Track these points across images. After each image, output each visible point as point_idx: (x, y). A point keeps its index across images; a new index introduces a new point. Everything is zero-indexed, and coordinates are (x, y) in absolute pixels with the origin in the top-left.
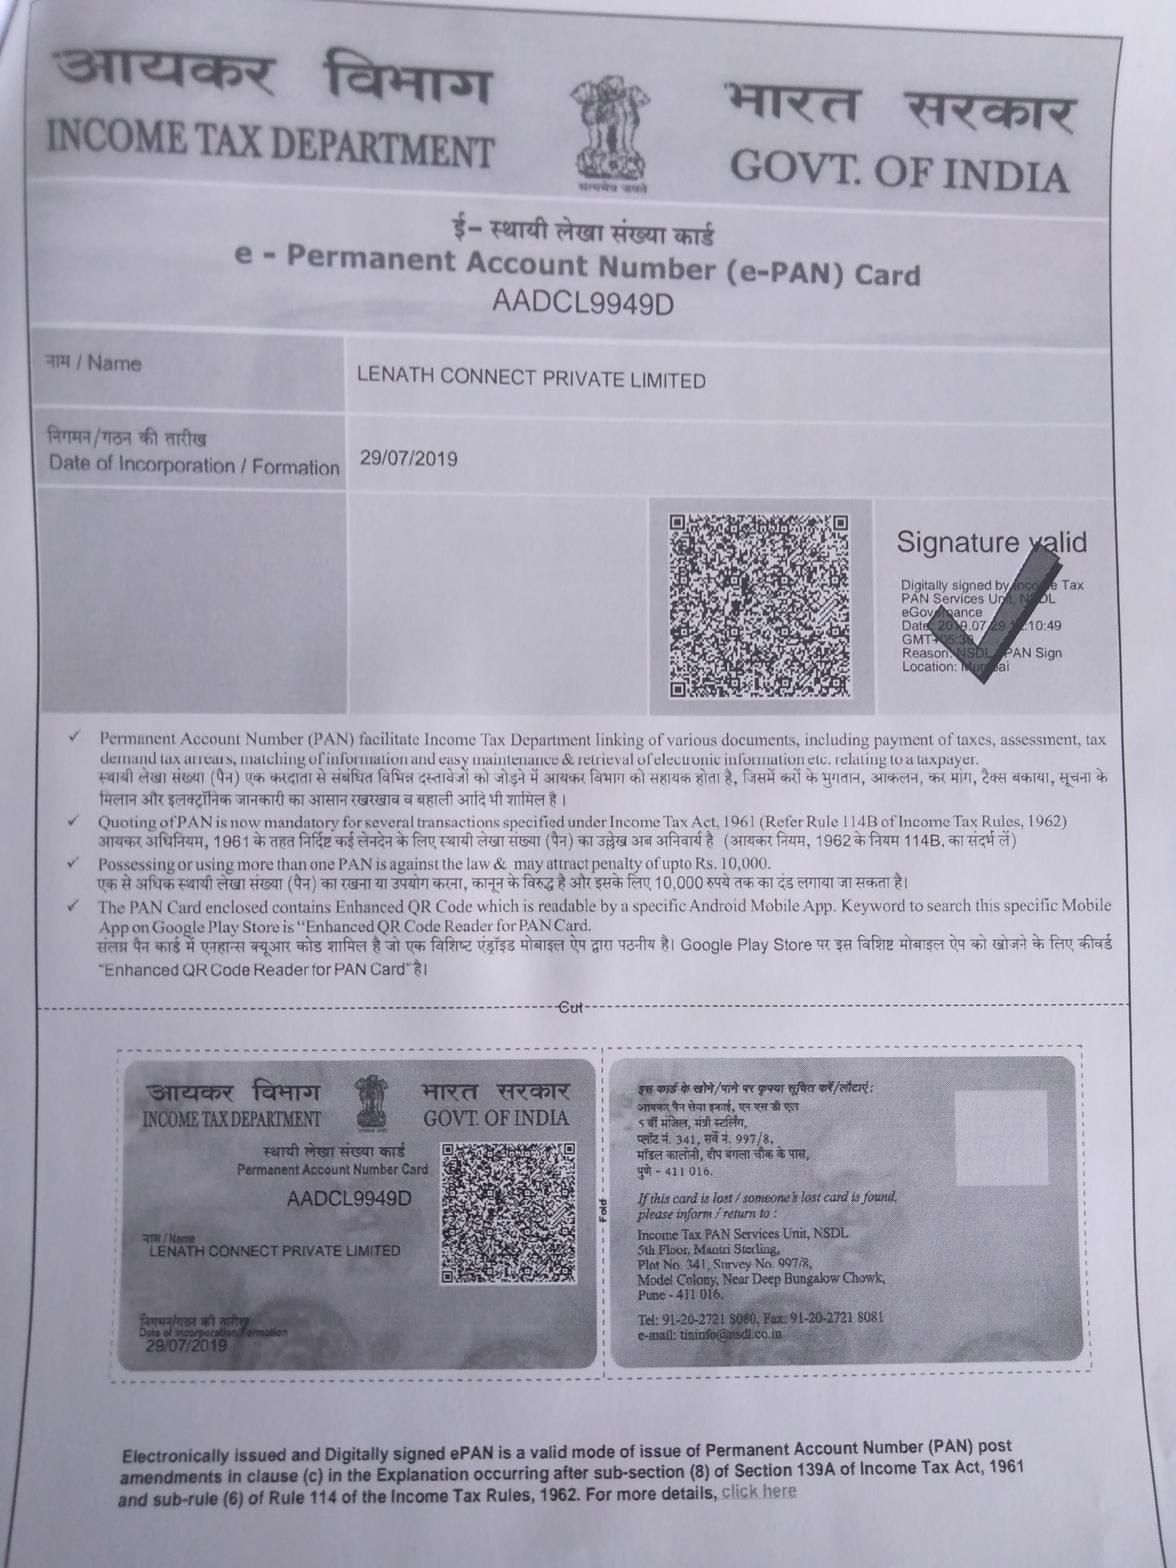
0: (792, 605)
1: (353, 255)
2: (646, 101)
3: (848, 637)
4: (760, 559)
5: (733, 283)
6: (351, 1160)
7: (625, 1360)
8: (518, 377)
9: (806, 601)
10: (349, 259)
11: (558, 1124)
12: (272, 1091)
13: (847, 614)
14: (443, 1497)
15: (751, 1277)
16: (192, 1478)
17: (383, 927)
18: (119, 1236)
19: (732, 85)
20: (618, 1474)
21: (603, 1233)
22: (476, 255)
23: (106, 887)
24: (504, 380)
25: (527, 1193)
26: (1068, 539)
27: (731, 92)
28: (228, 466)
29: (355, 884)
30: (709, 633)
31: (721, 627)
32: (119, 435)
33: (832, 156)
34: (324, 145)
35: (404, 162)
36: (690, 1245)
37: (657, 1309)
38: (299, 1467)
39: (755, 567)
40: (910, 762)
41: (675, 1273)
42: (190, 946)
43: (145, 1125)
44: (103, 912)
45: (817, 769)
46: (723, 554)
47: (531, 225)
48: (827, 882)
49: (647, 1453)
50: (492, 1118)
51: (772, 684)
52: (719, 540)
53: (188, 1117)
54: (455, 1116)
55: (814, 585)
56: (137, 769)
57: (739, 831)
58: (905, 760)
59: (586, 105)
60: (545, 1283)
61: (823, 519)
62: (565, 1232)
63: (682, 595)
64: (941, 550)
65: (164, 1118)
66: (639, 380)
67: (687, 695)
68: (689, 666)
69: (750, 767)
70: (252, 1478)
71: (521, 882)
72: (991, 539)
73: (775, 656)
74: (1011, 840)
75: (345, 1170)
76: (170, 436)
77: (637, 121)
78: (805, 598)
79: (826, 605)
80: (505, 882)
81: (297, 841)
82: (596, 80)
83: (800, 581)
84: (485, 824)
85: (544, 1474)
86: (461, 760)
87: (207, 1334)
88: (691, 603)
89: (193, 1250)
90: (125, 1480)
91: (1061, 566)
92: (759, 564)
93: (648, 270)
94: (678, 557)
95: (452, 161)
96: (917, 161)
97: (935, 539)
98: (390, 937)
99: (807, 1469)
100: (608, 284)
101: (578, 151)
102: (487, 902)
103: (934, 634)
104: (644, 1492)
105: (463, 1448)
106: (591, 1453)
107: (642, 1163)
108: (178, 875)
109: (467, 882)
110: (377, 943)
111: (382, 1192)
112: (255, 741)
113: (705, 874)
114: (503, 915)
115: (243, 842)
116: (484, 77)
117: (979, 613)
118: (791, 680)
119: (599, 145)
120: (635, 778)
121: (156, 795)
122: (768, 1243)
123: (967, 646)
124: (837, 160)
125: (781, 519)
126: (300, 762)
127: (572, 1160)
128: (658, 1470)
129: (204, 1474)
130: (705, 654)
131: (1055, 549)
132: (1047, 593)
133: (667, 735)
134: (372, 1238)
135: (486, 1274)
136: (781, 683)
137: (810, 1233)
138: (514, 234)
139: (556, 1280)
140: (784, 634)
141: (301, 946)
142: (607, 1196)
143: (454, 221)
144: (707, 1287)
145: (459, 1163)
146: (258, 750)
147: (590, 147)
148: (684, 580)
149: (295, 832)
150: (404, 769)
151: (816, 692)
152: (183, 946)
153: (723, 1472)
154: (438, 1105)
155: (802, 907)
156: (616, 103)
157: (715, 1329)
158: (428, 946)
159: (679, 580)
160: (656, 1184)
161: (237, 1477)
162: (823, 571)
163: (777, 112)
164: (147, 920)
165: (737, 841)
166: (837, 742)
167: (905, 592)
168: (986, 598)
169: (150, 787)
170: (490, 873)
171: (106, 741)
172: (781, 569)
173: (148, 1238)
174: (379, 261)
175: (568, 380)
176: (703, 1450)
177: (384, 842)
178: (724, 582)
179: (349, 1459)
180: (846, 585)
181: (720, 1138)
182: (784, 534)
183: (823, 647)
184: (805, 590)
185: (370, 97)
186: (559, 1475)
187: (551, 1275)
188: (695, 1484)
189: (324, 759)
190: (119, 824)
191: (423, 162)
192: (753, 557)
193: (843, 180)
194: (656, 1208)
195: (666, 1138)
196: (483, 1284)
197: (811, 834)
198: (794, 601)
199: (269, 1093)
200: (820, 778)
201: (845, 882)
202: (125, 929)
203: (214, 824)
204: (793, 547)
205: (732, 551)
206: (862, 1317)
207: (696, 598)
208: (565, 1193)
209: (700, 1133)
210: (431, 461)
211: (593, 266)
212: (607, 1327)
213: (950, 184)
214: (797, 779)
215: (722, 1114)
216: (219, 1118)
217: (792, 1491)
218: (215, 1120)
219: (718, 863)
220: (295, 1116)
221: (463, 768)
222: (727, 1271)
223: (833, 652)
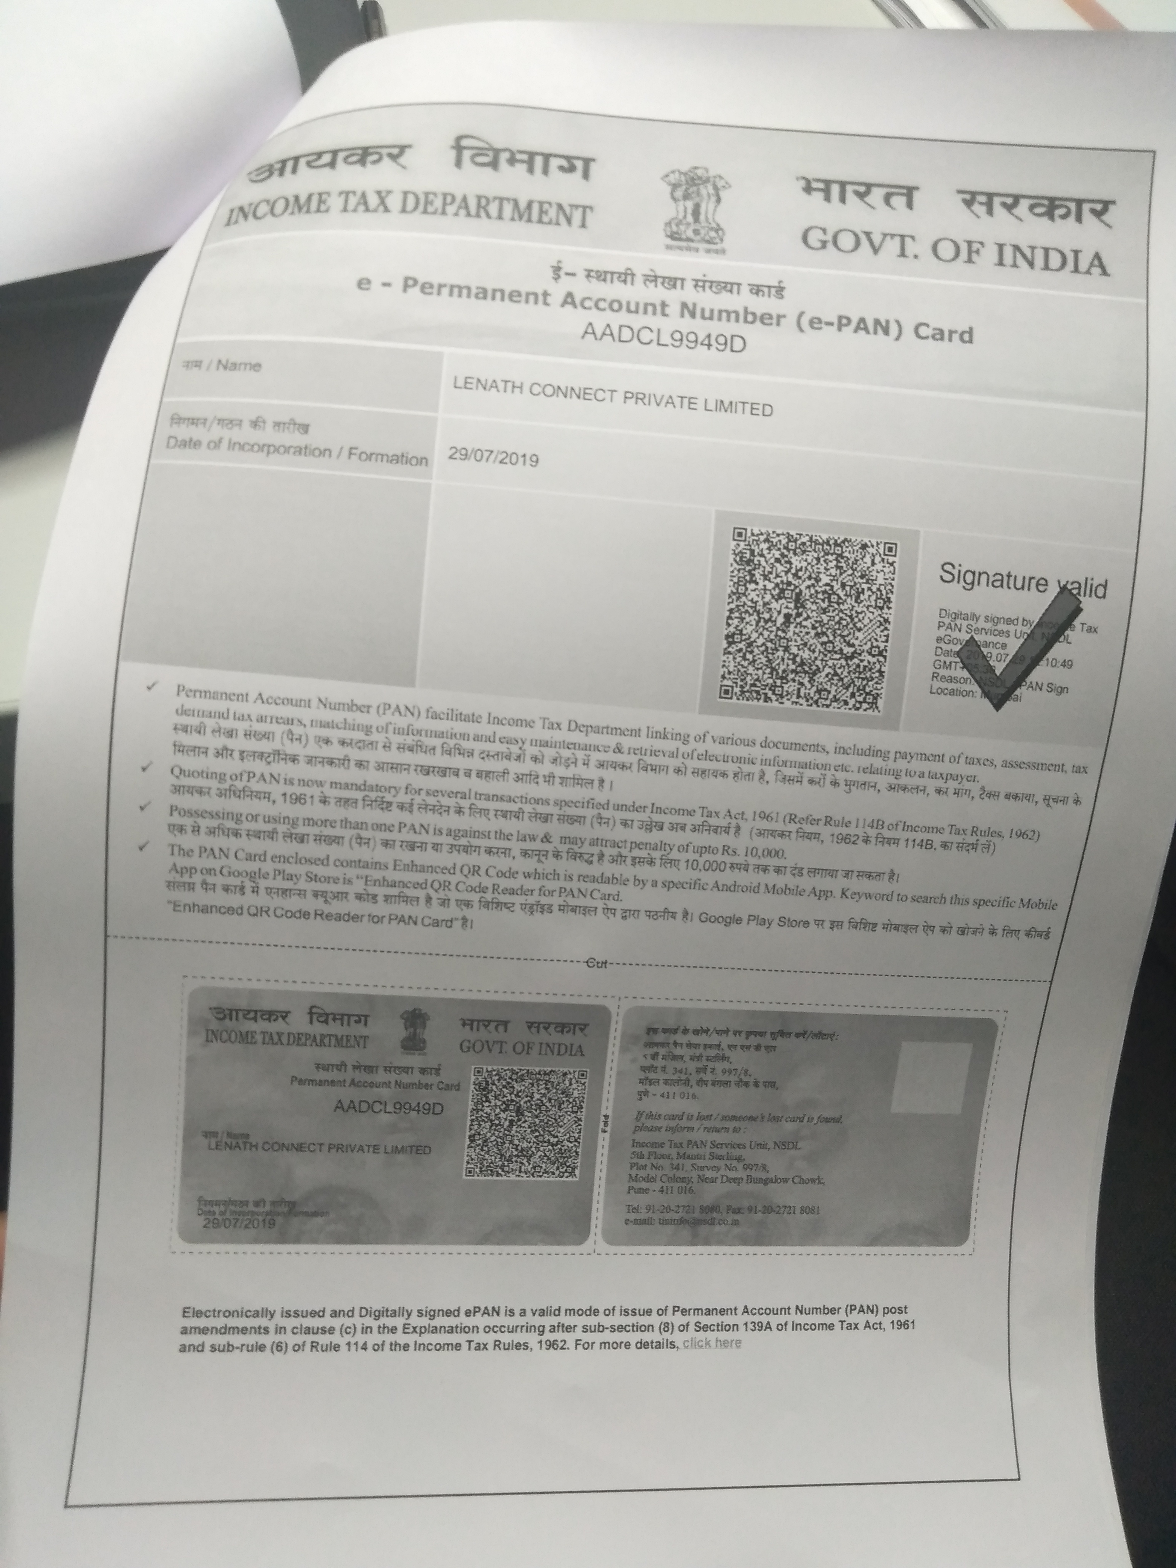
0: (839, 623)
1: (460, 288)
2: (728, 186)
3: (885, 657)
4: (813, 576)
5: (801, 330)
6: (393, 1077)
7: (612, 1238)
8: (600, 395)
9: (852, 620)
10: (456, 290)
11: (575, 1055)
12: (325, 1018)
13: (887, 636)
14: (458, 1347)
15: (720, 1178)
16: (244, 1331)
17: (436, 885)
18: (180, 1133)
19: (803, 178)
20: (601, 1328)
21: (604, 1141)
22: (570, 295)
23: (176, 832)
24: (587, 397)
25: (543, 1108)
26: (1092, 585)
27: (803, 183)
28: (324, 452)
29: (412, 846)
30: (760, 641)
31: (772, 636)
32: (231, 421)
33: (893, 236)
34: (445, 204)
35: (513, 219)
36: (674, 1152)
37: (642, 1200)
38: (337, 1323)
39: (808, 583)
40: (922, 775)
41: (659, 1173)
42: (255, 890)
43: (207, 1041)
44: (172, 854)
45: (841, 776)
46: (780, 568)
47: (620, 274)
48: (832, 873)
49: (625, 1312)
50: (519, 1048)
51: (812, 695)
52: (777, 554)
53: (247, 1036)
54: (487, 1045)
55: (861, 605)
56: (210, 723)
57: (765, 825)
58: (918, 774)
59: (675, 186)
60: (552, 1179)
61: (875, 544)
62: (572, 1139)
63: (738, 603)
64: (979, 584)
65: (225, 1036)
66: (711, 405)
67: (734, 697)
68: (739, 671)
69: (783, 769)
70: (295, 1330)
71: (564, 855)
72: (1024, 578)
73: (818, 669)
74: (992, 848)
75: (387, 1084)
76: (277, 424)
77: (719, 200)
78: (851, 617)
79: (870, 626)
80: (550, 855)
81: (360, 803)
82: (684, 169)
83: (849, 600)
84: (537, 801)
85: (541, 1329)
86: (520, 741)
87: (258, 1214)
88: (747, 612)
89: (248, 1145)
90: (185, 1331)
91: (1082, 610)
92: (813, 581)
93: (724, 315)
94: (738, 567)
95: (554, 221)
96: (970, 243)
97: (974, 573)
98: (442, 894)
99: (750, 1326)
100: (686, 324)
101: (667, 220)
102: (532, 870)
103: (962, 661)
104: (622, 1343)
105: (475, 1308)
106: (580, 1312)
107: (641, 1088)
108: (246, 825)
109: (516, 852)
110: (429, 899)
111: (419, 1104)
112: (325, 706)
113: (728, 859)
114: (545, 882)
115: (309, 800)
116: (587, 161)
117: (1004, 646)
118: (829, 692)
119: (685, 217)
120: (678, 771)
121: (227, 749)
122: (737, 1152)
123: (989, 675)
124: (897, 240)
125: (836, 541)
126: (368, 730)
127: (584, 1084)
128: (633, 1326)
129: (255, 1328)
130: (754, 661)
131: (1079, 594)
132: (1066, 634)
133: (711, 734)
134: (409, 1139)
135: (503, 1171)
136: (820, 694)
137: (771, 1145)
138: (605, 280)
139: (562, 1177)
140: (829, 650)
141: (359, 897)
142: (609, 1113)
143: (553, 267)
144: (685, 1185)
145: (487, 1082)
146: (327, 715)
147: (676, 218)
148: (741, 589)
149: (359, 795)
150: (466, 745)
151: (850, 706)
152: (248, 890)
153: (685, 1327)
154: (472, 1036)
155: (807, 893)
156: (701, 187)
157: (687, 1217)
158: (476, 905)
159: (737, 589)
160: (651, 1105)
161: (283, 1330)
162: (869, 592)
163: (843, 200)
164: (216, 864)
165: (761, 834)
166: (863, 753)
167: (942, 620)
168: (1012, 634)
169: (221, 741)
170: (537, 845)
171: (183, 694)
172: (832, 587)
173: (207, 1134)
174: (483, 294)
175: (646, 401)
176: (670, 1310)
177: (442, 811)
178: (779, 595)
179: (379, 1316)
180: (889, 608)
181: (709, 1070)
182: (838, 555)
183: (862, 664)
184: (852, 610)
185: (489, 170)
186: (553, 1329)
187: (557, 1173)
188: (662, 1337)
189: (391, 728)
190: (191, 774)
191: (529, 220)
192: (808, 573)
193: (903, 254)
194: (649, 1123)
195: (664, 1069)
196: (500, 1178)
197: (826, 832)
198: (841, 618)
199: (322, 1019)
200: (842, 783)
201: (847, 874)
202: (193, 871)
203: (282, 781)
204: (845, 568)
205: (788, 566)
206: (803, 1210)
207: (752, 607)
208: (575, 1109)
209: (692, 1066)
210: (514, 460)
211: (674, 309)
212: (600, 1214)
213: (1001, 263)
214: (822, 783)
215: (713, 1052)
216: (276, 1038)
217: (738, 1343)
218: (271, 1039)
219: (741, 851)
220: (345, 1038)
221: (520, 748)
222: (701, 1173)
223: (870, 670)
